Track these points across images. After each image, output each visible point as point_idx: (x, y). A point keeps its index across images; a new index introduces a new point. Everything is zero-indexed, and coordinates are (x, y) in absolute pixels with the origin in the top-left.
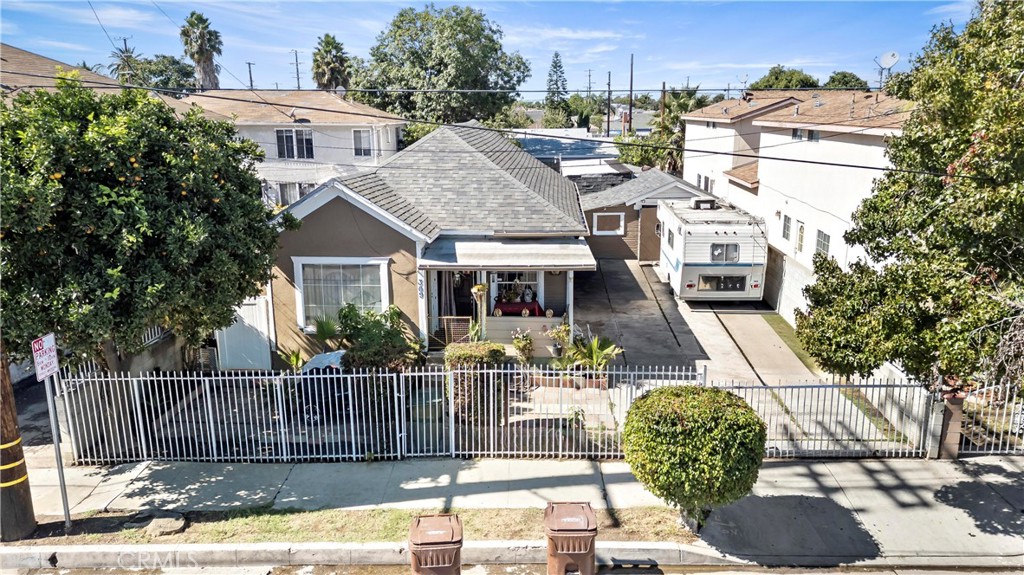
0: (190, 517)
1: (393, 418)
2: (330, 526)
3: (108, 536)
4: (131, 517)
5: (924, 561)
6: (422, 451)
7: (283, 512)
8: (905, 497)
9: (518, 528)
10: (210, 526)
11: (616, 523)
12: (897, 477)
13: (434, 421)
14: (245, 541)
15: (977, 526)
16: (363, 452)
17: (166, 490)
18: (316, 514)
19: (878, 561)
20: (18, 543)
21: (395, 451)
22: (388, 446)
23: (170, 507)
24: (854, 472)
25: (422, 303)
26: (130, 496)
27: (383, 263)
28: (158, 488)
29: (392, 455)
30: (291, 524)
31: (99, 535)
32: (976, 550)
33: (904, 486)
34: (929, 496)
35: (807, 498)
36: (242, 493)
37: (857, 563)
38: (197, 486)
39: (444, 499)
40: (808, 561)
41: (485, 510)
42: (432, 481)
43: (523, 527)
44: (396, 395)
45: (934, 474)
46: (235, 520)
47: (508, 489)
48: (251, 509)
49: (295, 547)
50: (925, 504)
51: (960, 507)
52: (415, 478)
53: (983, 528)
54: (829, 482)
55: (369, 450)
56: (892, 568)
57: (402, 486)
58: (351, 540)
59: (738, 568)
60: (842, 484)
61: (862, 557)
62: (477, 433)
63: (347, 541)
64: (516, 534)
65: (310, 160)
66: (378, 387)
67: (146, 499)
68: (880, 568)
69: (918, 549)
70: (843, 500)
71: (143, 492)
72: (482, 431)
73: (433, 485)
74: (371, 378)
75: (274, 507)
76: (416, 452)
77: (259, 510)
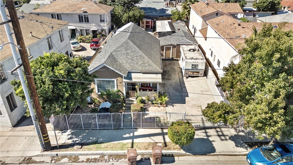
0: (82, 144)
1: (120, 121)
2: (110, 147)
3: (67, 149)
4: (70, 144)
5: (223, 154)
6: (126, 127)
7: (100, 143)
8: (223, 138)
9: (147, 147)
10: (86, 147)
11: (166, 146)
12: (222, 133)
13: (129, 122)
14: (94, 151)
15: (235, 145)
16: (114, 127)
17: (75, 137)
18: (107, 143)
19: (215, 153)
20: (49, 151)
21: (121, 127)
22: (119, 126)
23: (77, 142)
24: (214, 131)
25: (124, 88)
26: (69, 139)
27: (115, 80)
28: (74, 137)
29: (120, 128)
30: (102, 146)
31: (65, 149)
32: (234, 151)
33: (223, 135)
34: (228, 138)
35: (204, 138)
36: (91, 138)
37: (211, 154)
38: (81, 136)
39: (132, 140)
40: (202, 153)
41: (140, 143)
42: (129, 135)
43: (148, 147)
44: (121, 117)
45: (230, 132)
46: (91, 145)
47: (145, 137)
48: (94, 143)
49: (104, 152)
50: (226, 140)
51: (233, 141)
52: (125, 134)
53: (236, 146)
54: (209, 134)
55: (116, 127)
56: (217, 155)
57: (123, 136)
58: (114, 150)
59: (188, 155)
60: (211, 135)
61: (212, 153)
62: (138, 124)
63: (114, 151)
64: (146, 149)
65: (88, 23)
66: (117, 116)
67: (72, 140)
68: (215, 155)
69: (223, 151)
70: (211, 139)
71: (71, 138)
72: (139, 124)
73: (129, 136)
74: (116, 114)
75: (98, 142)
76: (125, 127)
77: (95, 143)
